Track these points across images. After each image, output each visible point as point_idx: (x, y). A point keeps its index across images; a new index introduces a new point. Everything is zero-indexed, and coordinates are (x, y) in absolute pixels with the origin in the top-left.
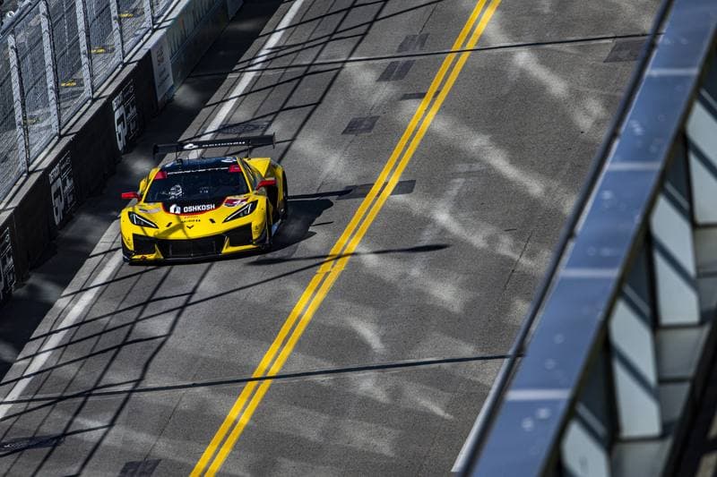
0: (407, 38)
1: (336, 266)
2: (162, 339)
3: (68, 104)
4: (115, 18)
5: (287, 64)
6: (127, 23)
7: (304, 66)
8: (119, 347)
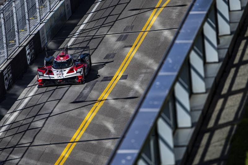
0: (127, 27)
1: (100, 104)
2: (40, 128)
3: (10, 48)
4: (27, 19)
5: (86, 35)
6: (31, 21)
7: (92, 36)
8: (26, 131)
